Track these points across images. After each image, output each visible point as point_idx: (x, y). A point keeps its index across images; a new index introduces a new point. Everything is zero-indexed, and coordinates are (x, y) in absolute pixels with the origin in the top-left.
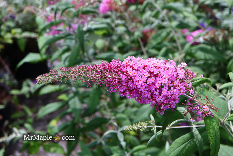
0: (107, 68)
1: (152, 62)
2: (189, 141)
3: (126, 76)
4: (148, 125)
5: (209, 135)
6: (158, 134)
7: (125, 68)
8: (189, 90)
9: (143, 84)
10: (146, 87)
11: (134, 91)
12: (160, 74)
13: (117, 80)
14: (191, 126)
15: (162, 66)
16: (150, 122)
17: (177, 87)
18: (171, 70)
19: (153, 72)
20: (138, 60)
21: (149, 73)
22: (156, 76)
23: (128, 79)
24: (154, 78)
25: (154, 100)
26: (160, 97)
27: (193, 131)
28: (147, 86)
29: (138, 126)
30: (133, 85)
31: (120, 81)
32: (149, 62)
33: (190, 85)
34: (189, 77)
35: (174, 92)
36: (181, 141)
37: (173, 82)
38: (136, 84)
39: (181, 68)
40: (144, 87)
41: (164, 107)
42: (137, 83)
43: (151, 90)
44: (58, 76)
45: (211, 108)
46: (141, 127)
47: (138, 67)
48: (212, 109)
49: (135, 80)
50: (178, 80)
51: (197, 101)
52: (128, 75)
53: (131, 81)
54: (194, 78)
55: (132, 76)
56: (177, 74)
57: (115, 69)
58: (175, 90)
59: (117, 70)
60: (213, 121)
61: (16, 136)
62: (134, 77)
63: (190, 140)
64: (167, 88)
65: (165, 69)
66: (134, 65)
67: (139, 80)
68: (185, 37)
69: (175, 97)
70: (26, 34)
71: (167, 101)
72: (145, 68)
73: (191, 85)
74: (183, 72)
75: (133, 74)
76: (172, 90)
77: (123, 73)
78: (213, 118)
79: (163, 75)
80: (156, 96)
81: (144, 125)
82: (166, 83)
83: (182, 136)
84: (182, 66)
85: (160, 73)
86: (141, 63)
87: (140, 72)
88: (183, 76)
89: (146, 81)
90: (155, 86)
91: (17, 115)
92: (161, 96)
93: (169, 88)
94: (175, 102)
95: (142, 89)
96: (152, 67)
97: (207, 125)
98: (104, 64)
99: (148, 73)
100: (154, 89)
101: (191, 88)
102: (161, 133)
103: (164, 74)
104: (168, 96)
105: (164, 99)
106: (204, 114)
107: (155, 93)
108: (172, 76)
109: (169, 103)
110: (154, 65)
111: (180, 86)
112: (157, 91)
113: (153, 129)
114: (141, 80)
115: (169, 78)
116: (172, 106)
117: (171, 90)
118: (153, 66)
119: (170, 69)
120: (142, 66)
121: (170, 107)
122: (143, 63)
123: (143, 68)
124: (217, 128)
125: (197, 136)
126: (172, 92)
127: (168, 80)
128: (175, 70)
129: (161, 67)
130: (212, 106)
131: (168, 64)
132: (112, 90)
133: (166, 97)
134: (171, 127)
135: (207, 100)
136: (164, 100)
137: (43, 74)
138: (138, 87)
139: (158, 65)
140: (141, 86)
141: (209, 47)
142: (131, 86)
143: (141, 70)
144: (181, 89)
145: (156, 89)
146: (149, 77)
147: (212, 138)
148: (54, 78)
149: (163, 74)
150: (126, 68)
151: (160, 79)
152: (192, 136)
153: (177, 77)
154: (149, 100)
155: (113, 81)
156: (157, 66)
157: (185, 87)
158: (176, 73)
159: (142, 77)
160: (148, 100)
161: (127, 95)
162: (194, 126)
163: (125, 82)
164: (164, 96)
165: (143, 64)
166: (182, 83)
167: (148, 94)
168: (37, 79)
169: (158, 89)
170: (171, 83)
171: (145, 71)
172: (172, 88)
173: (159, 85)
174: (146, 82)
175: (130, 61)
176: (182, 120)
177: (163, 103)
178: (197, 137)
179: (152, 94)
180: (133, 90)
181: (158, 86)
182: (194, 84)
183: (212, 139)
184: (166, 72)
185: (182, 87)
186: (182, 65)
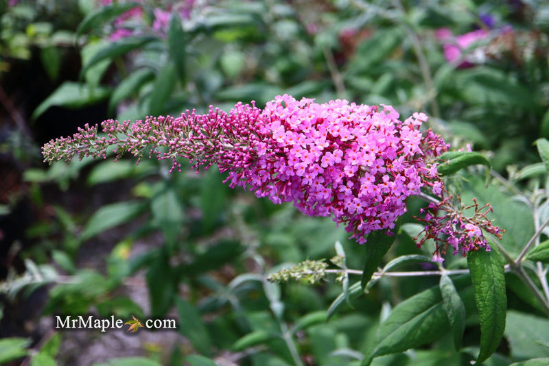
0: (222, 124)
1: (337, 110)
2: (430, 309)
3: (269, 146)
4: (327, 268)
5: (477, 296)
6: (352, 290)
7: (267, 125)
8: (430, 183)
9: (311, 168)
10: (319, 175)
11: (290, 184)
12: (357, 142)
13: (246, 156)
14: (437, 273)
15: (362, 120)
16: (334, 260)
17: (399, 174)
18: (385, 131)
19: (339, 137)
20: (302, 107)
21: (327, 139)
22: (346, 146)
23: (274, 153)
24: (341, 152)
25: (339, 207)
26: (355, 199)
27: (442, 284)
28: (322, 171)
29: (302, 271)
30: (286, 169)
31: (253, 159)
32: (329, 110)
33: (433, 171)
34: (433, 149)
35: (390, 188)
36: (411, 309)
37: (390, 162)
38: (293, 166)
39: (412, 128)
40: (314, 175)
41: (364, 225)
42: (297, 165)
43: (333, 181)
44: (97, 144)
45: (486, 229)
46: (310, 272)
47: (299, 122)
48: (488, 231)
49: (291, 158)
50: (402, 158)
51: (452, 212)
52: (275, 144)
53: (282, 158)
54: (445, 154)
55: (285, 145)
56: (400, 142)
57: (243, 128)
58: (393, 184)
59: (246, 130)
60: (490, 263)
61: (33, 279)
62: (289, 149)
63: (433, 307)
64: (373, 179)
65: (371, 129)
66: (290, 118)
67: (300, 156)
68: (442, 49)
69: (394, 201)
70: (62, 38)
71: (371, 212)
72: (318, 125)
73: (436, 171)
74: (416, 136)
75: (288, 141)
76: (385, 184)
77: (261, 137)
78: (489, 254)
79: (365, 146)
80: (346, 196)
81: (317, 267)
82: (370, 164)
83: (415, 297)
84: (416, 123)
85: (357, 140)
86: (309, 114)
87: (305, 137)
88: (415, 148)
89: (321, 157)
90: (342, 174)
91: (41, 229)
92: (357, 197)
93: (379, 179)
94: (392, 214)
95: (309, 180)
96: (335, 125)
97: (474, 271)
98: (214, 114)
99: (324, 138)
100: (339, 180)
101: (434, 179)
102: (360, 287)
103: (366, 141)
104: (376, 197)
105: (365, 204)
106: (468, 243)
107: (343, 188)
108: (387, 148)
109: (379, 216)
110: (342, 118)
111: (406, 173)
112: (348, 184)
113: (340, 278)
114: (306, 157)
115: (380, 152)
116: (385, 223)
117: (382, 183)
118: (338, 121)
119: (382, 129)
120: (312, 121)
121: (381, 224)
122: (314, 112)
123: (312, 126)
124: (499, 280)
125: (449, 297)
126: (386, 189)
127: (377, 157)
128: (396, 131)
129: (361, 125)
130: (489, 225)
131: (377, 118)
132: (234, 180)
133: (370, 200)
134: (387, 274)
135: (476, 209)
136: (365, 209)
137: (59, 138)
138: (300, 173)
139: (352, 117)
140: (307, 170)
141: (498, 75)
142: (280, 170)
143: (308, 132)
144: (408, 181)
145: (345, 180)
146: (326, 150)
147: (484, 304)
148: (87, 147)
149: (363, 141)
150: (270, 125)
151: (356, 155)
152: (438, 298)
153: (400, 150)
154: (328, 208)
155: (236, 158)
156: (349, 120)
157: (419, 175)
158: (397, 140)
159: (308, 148)
160: (326, 206)
161: (272, 193)
162: (444, 273)
163: (267, 162)
164: (364, 198)
165: (313, 116)
166: (412, 166)
167: (325, 191)
168: (45, 149)
169: (351, 179)
170: (385, 166)
171: (317, 133)
172: (386, 178)
173: (354, 170)
174: (320, 163)
175: (281, 107)
176: (413, 256)
177: (363, 215)
178: (450, 301)
179: (336, 193)
180: (286, 182)
181: (351, 173)
182: (445, 169)
183: (485, 306)
184: (371, 138)
185: (412, 176)
186: (414, 119)
